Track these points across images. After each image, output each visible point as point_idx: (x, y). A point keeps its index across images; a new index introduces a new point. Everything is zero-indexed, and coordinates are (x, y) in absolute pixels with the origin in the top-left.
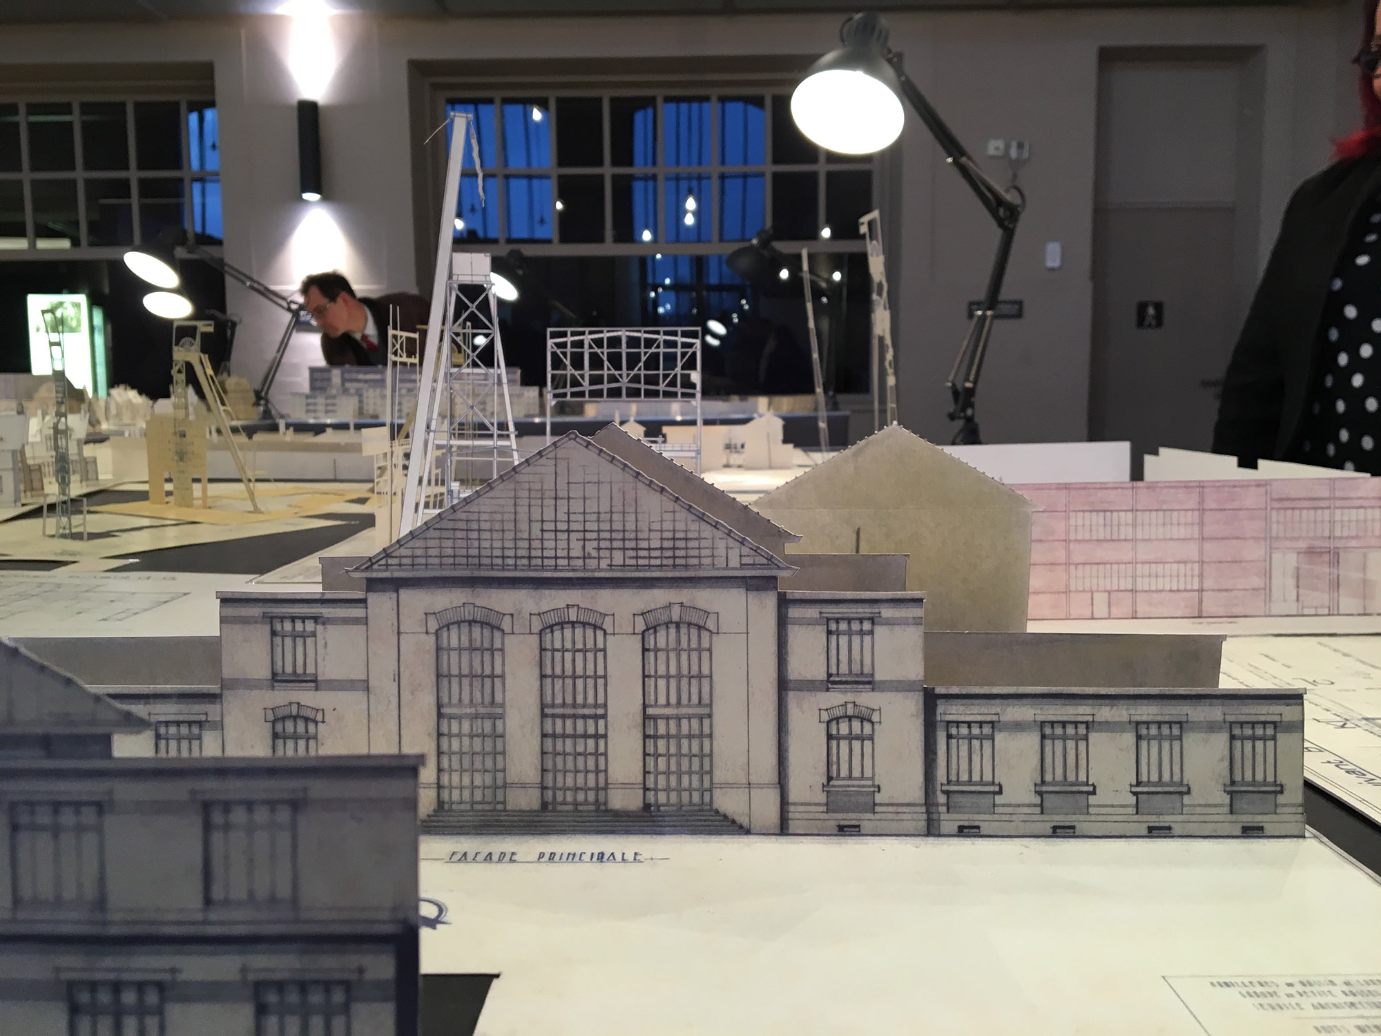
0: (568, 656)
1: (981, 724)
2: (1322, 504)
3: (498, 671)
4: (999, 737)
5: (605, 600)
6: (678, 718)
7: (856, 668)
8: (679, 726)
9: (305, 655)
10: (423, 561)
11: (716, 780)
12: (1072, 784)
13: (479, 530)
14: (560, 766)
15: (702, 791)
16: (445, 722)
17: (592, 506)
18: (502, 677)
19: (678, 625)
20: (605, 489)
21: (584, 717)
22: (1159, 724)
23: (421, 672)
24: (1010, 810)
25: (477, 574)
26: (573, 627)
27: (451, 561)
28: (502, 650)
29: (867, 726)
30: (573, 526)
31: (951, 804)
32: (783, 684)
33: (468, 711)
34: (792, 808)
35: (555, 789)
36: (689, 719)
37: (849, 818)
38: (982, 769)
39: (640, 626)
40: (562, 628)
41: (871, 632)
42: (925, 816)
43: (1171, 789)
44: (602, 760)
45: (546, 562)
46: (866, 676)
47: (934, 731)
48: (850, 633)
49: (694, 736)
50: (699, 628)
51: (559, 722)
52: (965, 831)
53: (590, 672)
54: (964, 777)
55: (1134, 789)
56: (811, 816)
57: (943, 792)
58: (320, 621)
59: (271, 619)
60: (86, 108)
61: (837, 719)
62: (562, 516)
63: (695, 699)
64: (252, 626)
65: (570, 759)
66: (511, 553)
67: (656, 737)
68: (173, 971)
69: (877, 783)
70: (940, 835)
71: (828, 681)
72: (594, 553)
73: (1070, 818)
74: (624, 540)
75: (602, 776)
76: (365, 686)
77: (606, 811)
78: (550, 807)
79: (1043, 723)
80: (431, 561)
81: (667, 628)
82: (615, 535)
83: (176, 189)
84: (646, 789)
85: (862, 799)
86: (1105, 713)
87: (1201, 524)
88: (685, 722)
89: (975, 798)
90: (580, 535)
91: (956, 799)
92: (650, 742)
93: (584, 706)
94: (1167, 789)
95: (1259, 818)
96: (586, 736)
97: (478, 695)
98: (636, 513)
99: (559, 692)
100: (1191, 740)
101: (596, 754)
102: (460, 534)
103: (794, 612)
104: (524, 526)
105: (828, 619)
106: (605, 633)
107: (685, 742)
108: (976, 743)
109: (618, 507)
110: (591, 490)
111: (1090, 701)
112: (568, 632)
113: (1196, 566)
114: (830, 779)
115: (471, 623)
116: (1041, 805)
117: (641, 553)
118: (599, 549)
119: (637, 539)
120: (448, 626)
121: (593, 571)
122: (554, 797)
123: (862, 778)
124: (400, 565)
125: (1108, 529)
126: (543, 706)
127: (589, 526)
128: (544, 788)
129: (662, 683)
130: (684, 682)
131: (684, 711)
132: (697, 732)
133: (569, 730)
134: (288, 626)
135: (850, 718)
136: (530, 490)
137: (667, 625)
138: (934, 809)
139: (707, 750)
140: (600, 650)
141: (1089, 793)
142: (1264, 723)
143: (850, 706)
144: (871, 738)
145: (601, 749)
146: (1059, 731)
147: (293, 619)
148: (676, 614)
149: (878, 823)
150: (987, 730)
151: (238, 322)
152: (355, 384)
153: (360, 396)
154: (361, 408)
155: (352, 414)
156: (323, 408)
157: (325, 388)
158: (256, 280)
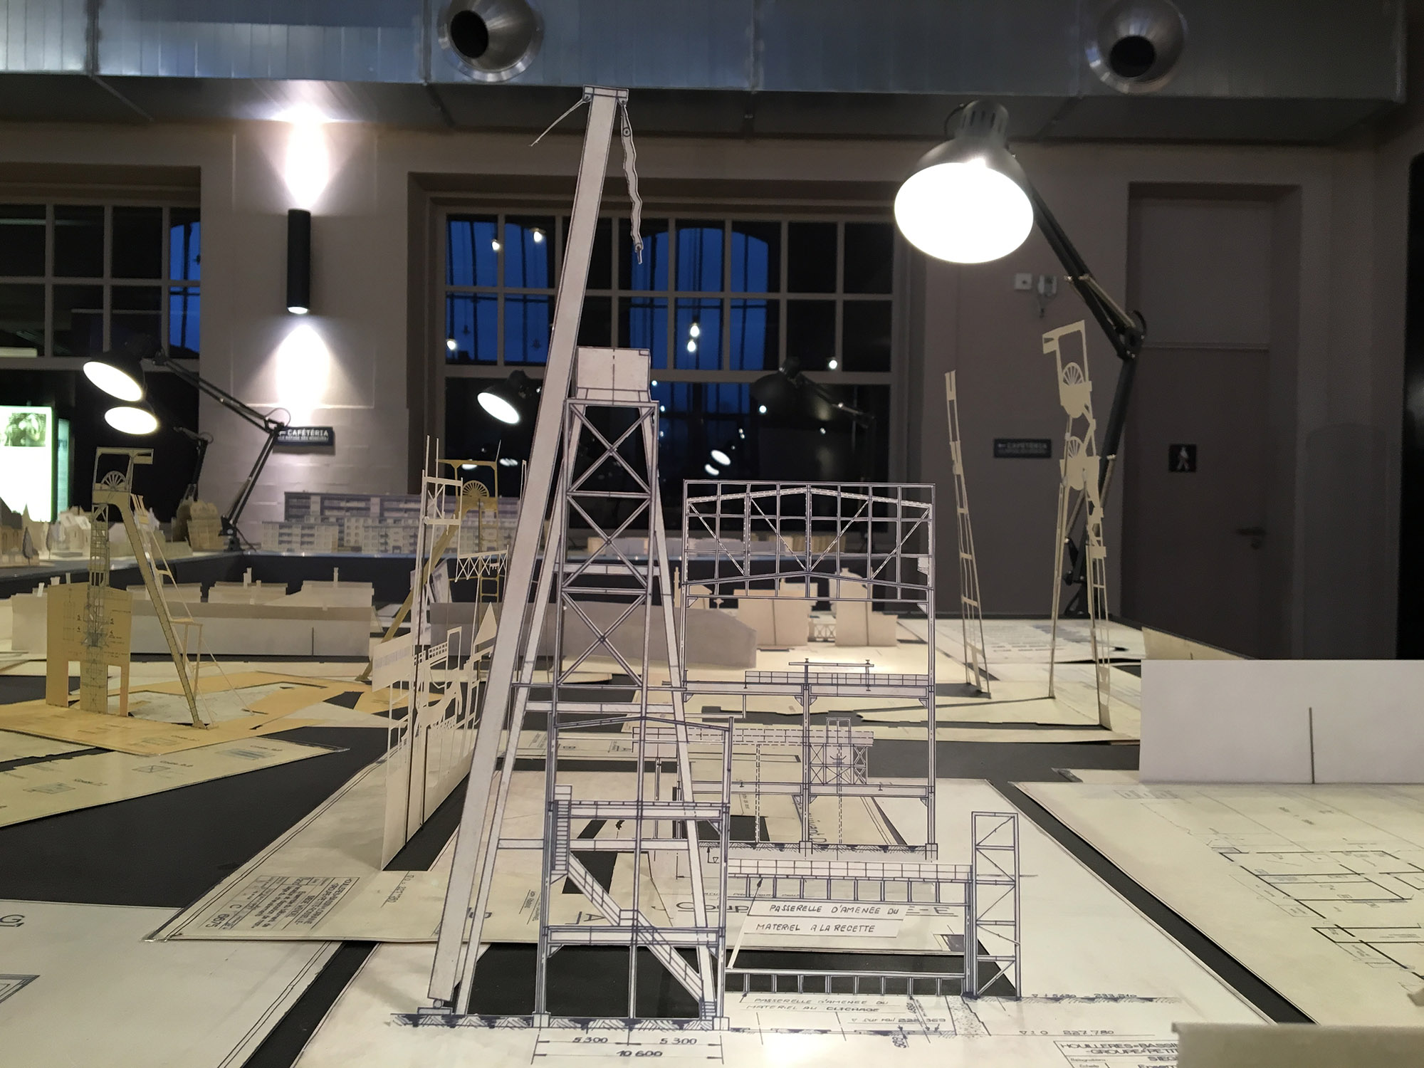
60: (61, 211)
83: (152, 298)
151: (209, 441)
152: (336, 513)
153: (341, 525)
154: (341, 539)
155: (331, 547)
156: (299, 539)
157: (302, 517)
158: (232, 396)
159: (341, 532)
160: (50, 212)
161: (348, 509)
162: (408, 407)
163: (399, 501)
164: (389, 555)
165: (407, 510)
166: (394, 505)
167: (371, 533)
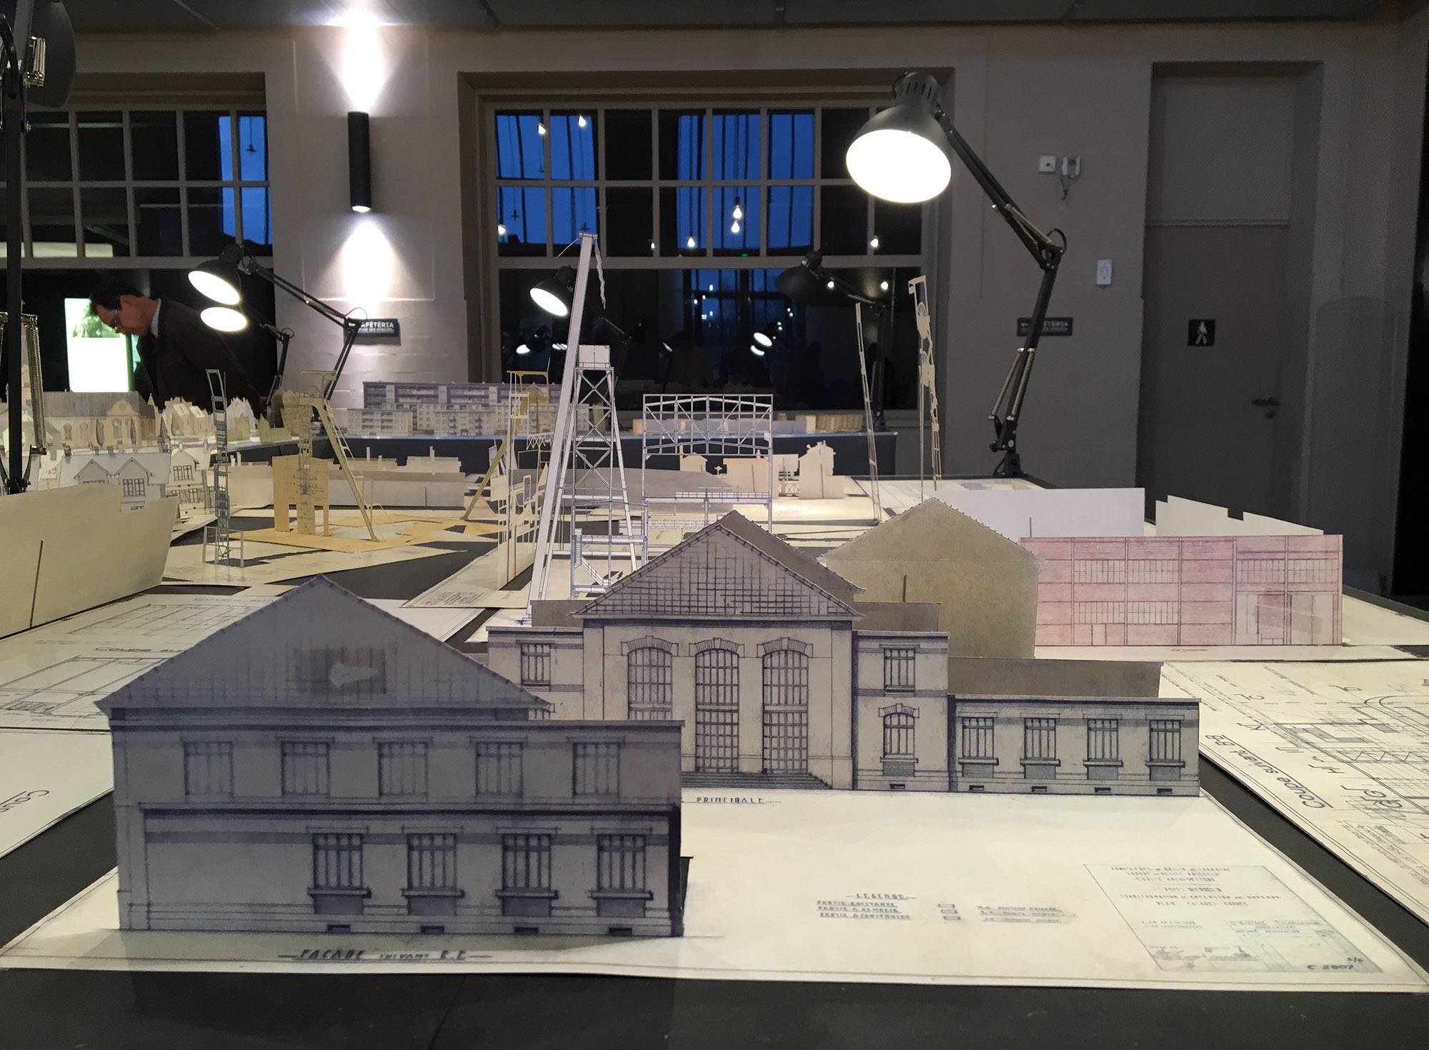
0: (714, 671)
1: (985, 719)
2: (1279, 556)
3: (668, 680)
4: (997, 727)
5: (738, 634)
6: (786, 713)
7: (903, 682)
8: (786, 718)
9: (543, 668)
10: (620, 608)
11: (810, 754)
12: (1045, 759)
13: (657, 589)
14: (708, 743)
15: (801, 761)
16: (633, 713)
17: (731, 574)
18: (671, 684)
19: (786, 652)
20: (739, 562)
21: (724, 711)
22: (1103, 720)
23: (617, 679)
24: (1003, 776)
25: (655, 617)
26: (718, 653)
27: (638, 608)
28: (670, 667)
29: (910, 719)
30: (718, 587)
31: (965, 772)
32: (855, 692)
33: (648, 706)
34: (860, 773)
35: (704, 758)
36: (793, 713)
37: (897, 780)
38: (985, 749)
39: (762, 652)
40: (710, 653)
41: (914, 658)
42: (948, 779)
43: (1110, 764)
44: (735, 739)
45: (700, 610)
46: (910, 686)
47: (955, 723)
48: (899, 659)
49: (796, 725)
50: (801, 654)
51: (707, 714)
52: (973, 789)
53: (728, 682)
54: (974, 754)
55: (1086, 763)
56: (872, 778)
57: (960, 763)
58: (553, 646)
59: (521, 644)
60: (135, 116)
61: (890, 715)
62: (711, 580)
63: (797, 701)
64: (509, 650)
65: (714, 739)
66: (678, 604)
67: (771, 725)
68: (556, 829)
69: (916, 757)
70: (957, 792)
71: (885, 689)
72: (732, 605)
73: (1044, 781)
74: (751, 596)
75: (735, 749)
76: (581, 689)
77: (738, 773)
78: (701, 770)
79: (1026, 719)
80: (625, 608)
81: (779, 654)
82: (745, 593)
84: (764, 759)
85: (906, 767)
86: (1067, 713)
87: (1180, 570)
88: (790, 716)
89: (980, 767)
90: (723, 592)
91: (968, 768)
92: (767, 729)
93: (724, 704)
94: (1108, 763)
95: (1169, 783)
96: (725, 724)
97: (654, 696)
98: (760, 578)
99: (707, 695)
100: (1123, 731)
101: (732, 736)
102: (644, 591)
103: (863, 644)
104: (686, 586)
105: (885, 649)
106: (738, 657)
107: (790, 729)
108: (982, 731)
109: (747, 574)
110: (730, 563)
111: (1057, 705)
112: (714, 655)
113: (1176, 605)
114: (885, 754)
115: (651, 649)
116: (1025, 773)
117: (762, 605)
118: (735, 602)
119: (760, 595)
120: (635, 651)
121: (731, 616)
122: (704, 764)
123: (907, 754)
124: (605, 610)
125: (1105, 574)
126: (697, 704)
127: (728, 587)
128: (697, 757)
129: (775, 690)
130: (790, 689)
131: (789, 708)
132: (798, 722)
133: (714, 720)
134: (532, 649)
135: (899, 714)
136: (690, 563)
137: (779, 651)
138: (954, 775)
139: (804, 734)
140: (735, 668)
141: (1056, 765)
142: (1173, 721)
143: (899, 706)
144: (913, 727)
145: (735, 733)
146: (1036, 724)
147: (536, 645)
148: (785, 644)
149: (917, 783)
150: (989, 723)
151: (291, 335)
152: (408, 400)
153: (415, 411)
154: (415, 424)
155: (407, 431)
156: (379, 424)
157: (379, 404)
158: (304, 291)
159: (415, 417)
160: (126, 118)
161: (419, 397)
162: (465, 298)
163: (463, 388)
164: (458, 437)
165: (471, 397)
166: (460, 392)
167: (441, 417)
